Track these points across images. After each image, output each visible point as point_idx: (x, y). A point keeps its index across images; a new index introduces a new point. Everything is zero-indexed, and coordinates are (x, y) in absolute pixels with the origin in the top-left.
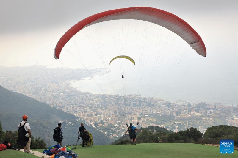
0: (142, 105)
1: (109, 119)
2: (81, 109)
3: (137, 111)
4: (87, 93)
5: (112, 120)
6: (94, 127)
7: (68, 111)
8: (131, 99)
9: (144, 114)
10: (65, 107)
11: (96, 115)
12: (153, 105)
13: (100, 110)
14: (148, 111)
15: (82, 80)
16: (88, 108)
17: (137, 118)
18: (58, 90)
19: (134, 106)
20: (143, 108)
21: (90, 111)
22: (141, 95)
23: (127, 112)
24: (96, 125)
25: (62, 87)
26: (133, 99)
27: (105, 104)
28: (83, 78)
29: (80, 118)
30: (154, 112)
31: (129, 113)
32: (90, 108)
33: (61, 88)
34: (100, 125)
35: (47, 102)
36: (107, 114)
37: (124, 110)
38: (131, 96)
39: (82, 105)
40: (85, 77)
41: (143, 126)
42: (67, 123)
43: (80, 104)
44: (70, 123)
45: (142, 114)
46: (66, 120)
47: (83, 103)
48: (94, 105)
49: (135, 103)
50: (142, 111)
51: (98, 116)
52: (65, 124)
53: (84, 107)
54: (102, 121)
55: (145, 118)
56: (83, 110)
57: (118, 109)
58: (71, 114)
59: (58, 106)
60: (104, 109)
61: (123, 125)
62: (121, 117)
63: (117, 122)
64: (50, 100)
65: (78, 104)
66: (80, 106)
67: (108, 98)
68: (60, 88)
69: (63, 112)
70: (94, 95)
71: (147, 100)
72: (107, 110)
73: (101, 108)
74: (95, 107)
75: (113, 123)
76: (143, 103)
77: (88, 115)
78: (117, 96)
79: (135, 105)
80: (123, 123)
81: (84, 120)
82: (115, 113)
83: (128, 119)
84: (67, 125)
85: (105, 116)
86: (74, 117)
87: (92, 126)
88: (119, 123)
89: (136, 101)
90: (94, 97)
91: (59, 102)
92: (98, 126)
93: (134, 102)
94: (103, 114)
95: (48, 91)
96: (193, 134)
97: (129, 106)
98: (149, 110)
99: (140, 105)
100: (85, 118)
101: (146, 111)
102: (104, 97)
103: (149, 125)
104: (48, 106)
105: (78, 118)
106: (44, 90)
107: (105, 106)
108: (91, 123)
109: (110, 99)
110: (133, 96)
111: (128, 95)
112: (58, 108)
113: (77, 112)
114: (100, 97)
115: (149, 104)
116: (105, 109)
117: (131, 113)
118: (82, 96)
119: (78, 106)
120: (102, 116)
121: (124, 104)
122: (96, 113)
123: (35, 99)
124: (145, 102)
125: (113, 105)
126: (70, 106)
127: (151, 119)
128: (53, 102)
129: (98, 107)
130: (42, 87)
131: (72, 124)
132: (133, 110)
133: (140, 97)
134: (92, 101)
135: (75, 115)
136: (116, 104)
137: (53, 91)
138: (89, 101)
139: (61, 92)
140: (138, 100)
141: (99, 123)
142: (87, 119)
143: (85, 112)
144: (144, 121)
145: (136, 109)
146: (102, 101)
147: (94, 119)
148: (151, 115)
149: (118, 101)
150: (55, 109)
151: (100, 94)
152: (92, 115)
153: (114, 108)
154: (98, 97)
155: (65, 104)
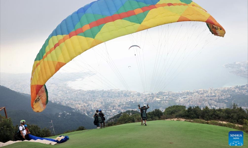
0: (121, 96)
2: (75, 103)
3: (117, 101)
4: (80, 90)
6: (87, 115)
7: (66, 105)
10: (64, 101)
12: (128, 96)
13: (90, 102)
16: (82, 101)
17: (117, 106)
18: (58, 89)
19: (115, 97)
20: (121, 98)
21: (83, 103)
24: (88, 113)
25: (60, 87)
28: (76, 80)
29: (76, 109)
30: (129, 101)
31: (111, 103)
32: (83, 101)
34: (91, 113)
36: (96, 104)
37: (108, 100)
38: (113, 91)
39: (77, 99)
40: (78, 78)
41: (122, 111)
42: (66, 114)
43: (75, 98)
44: (68, 113)
46: (65, 112)
47: (77, 97)
48: (86, 99)
50: (121, 100)
51: (89, 106)
52: (65, 115)
53: (78, 101)
54: (92, 110)
55: (123, 105)
56: (78, 103)
57: (104, 100)
58: (69, 107)
59: (58, 102)
61: (108, 112)
62: (106, 106)
63: (104, 110)
64: (51, 97)
66: (75, 101)
67: (96, 93)
69: (63, 105)
70: (85, 92)
71: (124, 93)
72: (96, 101)
73: (91, 101)
74: (87, 100)
77: (82, 107)
78: (102, 91)
80: (108, 110)
81: (79, 110)
82: (102, 103)
83: (111, 107)
84: (66, 115)
85: (95, 106)
86: (71, 109)
87: (85, 115)
89: (116, 94)
90: (86, 93)
92: (90, 114)
93: (115, 94)
94: (92, 104)
96: (157, 114)
97: (111, 97)
98: (126, 99)
99: (119, 96)
100: (79, 109)
101: (124, 100)
102: (93, 92)
103: (126, 110)
104: (50, 102)
105: (74, 109)
107: (94, 99)
108: (84, 112)
111: (110, 90)
113: (73, 104)
114: (90, 92)
115: (125, 95)
116: (94, 101)
117: (113, 102)
118: (76, 92)
119: (74, 100)
120: (92, 106)
121: (107, 97)
122: (87, 105)
124: (122, 94)
125: (100, 98)
126: (67, 100)
127: (127, 106)
128: (54, 99)
129: (89, 100)
131: (69, 114)
132: (114, 100)
133: (119, 90)
134: (84, 96)
135: (72, 107)
136: (102, 96)
137: (53, 91)
138: (82, 96)
139: (60, 91)
141: (90, 112)
142: (81, 109)
143: (79, 104)
144: (123, 107)
145: (116, 99)
146: (92, 95)
147: (86, 109)
148: (127, 103)
149: (103, 94)
150: (56, 103)
151: (90, 90)
152: (85, 106)
153: (101, 100)
154: (88, 93)
155: (63, 99)
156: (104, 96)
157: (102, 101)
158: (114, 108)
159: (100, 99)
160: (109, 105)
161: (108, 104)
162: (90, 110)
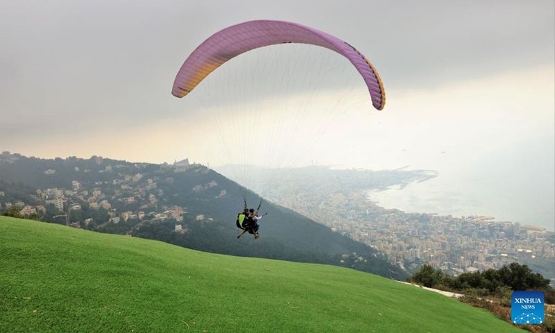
0: (495, 236)
1: (430, 257)
2: (382, 238)
3: (485, 246)
4: (395, 211)
5: (436, 258)
6: (403, 268)
7: (360, 240)
8: (474, 224)
9: (498, 251)
10: (357, 232)
11: (408, 248)
12: (518, 238)
13: (416, 241)
14: (508, 247)
15: (388, 189)
16: (395, 236)
17: (484, 259)
18: (347, 205)
19: (480, 237)
20: (496, 241)
21: (398, 240)
22: (494, 218)
23: (466, 247)
24: (407, 264)
25: (352, 200)
26: (478, 225)
27: (425, 231)
29: (380, 251)
30: (520, 250)
31: (468, 249)
32: (399, 236)
33: (352, 202)
34: (415, 265)
35: (328, 224)
36: (427, 247)
37: (460, 242)
38: (475, 220)
39: (385, 230)
40: (393, 184)
42: (356, 259)
43: (382, 228)
44: (361, 258)
45: (494, 252)
46: (355, 254)
47: (387, 227)
48: (405, 231)
49: (482, 231)
50: (496, 246)
51: (412, 249)
52: (353, 260)
53: (388, 234)
54: (417, 259)
55: (500, 258)
56: (386, 238)
57: (449, 240)
58: (364, 245)
59: (344, 231)
60: (422, 239)
61: (456, 269)
62: (454, 255)
63: (446, 263)
64: (333, 220)
65: (379, 230)
66: (382, 233)
67: (432, 221)
68: (349, 201)
69: (352, 240)
70: (406, 215)
71: (505, 228)
72: (429, 241)
73: (417, 237)
74: (408, 235)
75: (438, 265)
76: (497, 232)
77: (394, 248)
78: (447, 218)
79: (481, 235)
80: (456, 265)
81: (386, 255)
82: (444, 246)
83: (467, 259)
84: (356, 261)
85: (425, 251)
86: (368, 249)
87: (399, 267)
88: (449, 265)
89: (483, 228)
90: (407, 218)
91: (347, 224)
92: (410, 268)
93: (480, 229)
94: (420, 247)
95: (331, 206)
97: (470, 236)
98: (509, 245)
99: (492, 235)
100: (388, 252)
101: (504, 246)
102: (424, 218)
104: (329, 229)
105: (376, 251)
106: (325, 204)
108: (397, 261)
109: (435, 222)
110: (479, 219)
111: (470, 217)
112: (343, 233)
113: (374, 241)
114: (417, 218)
115: (510, 235)
116: (426, 238)
117: (474, 249)
118: (386, 215)
119: (378, 232)
120: (418, 250)
121: (460, 233)
122: (407, 245)
123: (308, 217)
124: (501, 230)
125: (439, 234)
126: (364, 230)
128: (337, 224)
129: (413, 235)
130: (322, 200)
131: (364, 260)
132: (478, 244)
133: (492, 220)
134: (402, 224)
135: (372, 246)
136: (446, 231)
137: (338, 207)
138: (398, 225)
139: (351, 209)
140: (487, 227)
141: (413, 262)
142: (392, 254)
143: (390, 242)
145: (483, 241)
146: (421, 225)
147: (403, 255)
148: (513, 254)
149: (448, 226)
150: (339, 234)
151: (418, 214)
152: (401, 248)
153: (442, 238)
154: (413, 220)
155: (356, 227)
156: (451, 229)
157: (446, 242)
158: (472, 262)
159: (442, 236)
160: (462, 254)
161: (458, 252)
162: (411, 259)
